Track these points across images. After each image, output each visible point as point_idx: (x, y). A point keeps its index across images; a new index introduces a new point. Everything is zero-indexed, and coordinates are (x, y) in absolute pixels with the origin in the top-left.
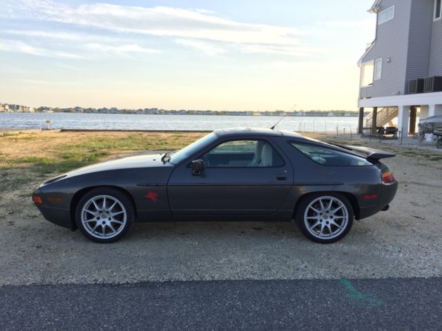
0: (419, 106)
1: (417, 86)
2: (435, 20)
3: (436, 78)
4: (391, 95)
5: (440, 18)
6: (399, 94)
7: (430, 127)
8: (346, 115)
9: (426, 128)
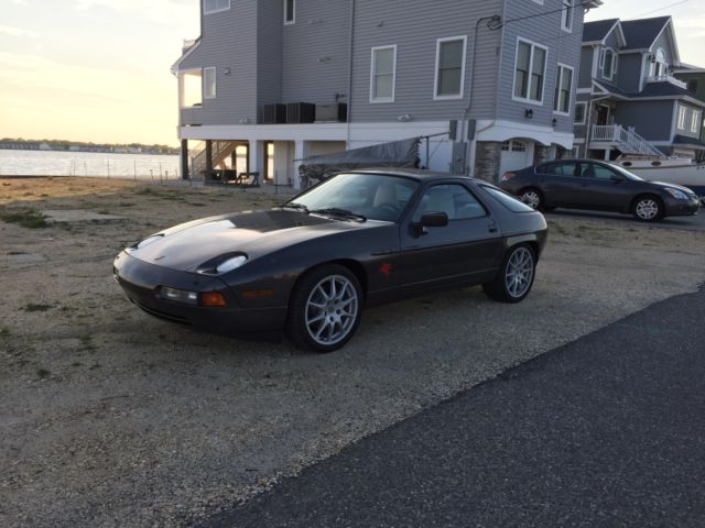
0: (271, 142)
1: (276, 113)
2: (286, 23)
3: (302, 104)
4: (238, 123)
5: (293, 22)
6: (249, 123)
7: (318, 170)
8: (71, 148)
9: (314, 172)
